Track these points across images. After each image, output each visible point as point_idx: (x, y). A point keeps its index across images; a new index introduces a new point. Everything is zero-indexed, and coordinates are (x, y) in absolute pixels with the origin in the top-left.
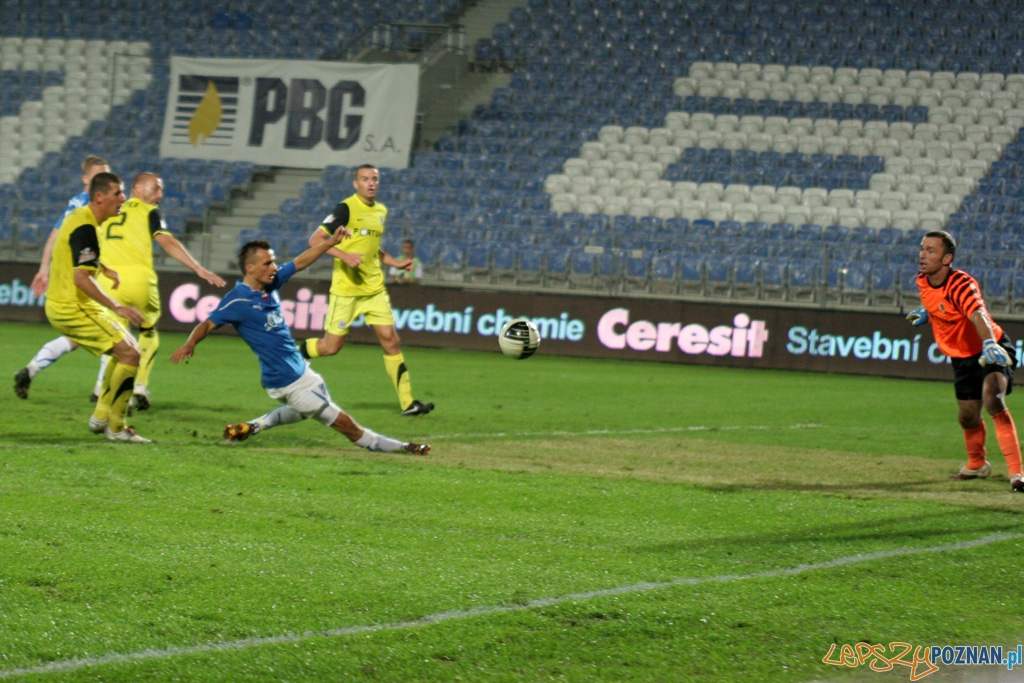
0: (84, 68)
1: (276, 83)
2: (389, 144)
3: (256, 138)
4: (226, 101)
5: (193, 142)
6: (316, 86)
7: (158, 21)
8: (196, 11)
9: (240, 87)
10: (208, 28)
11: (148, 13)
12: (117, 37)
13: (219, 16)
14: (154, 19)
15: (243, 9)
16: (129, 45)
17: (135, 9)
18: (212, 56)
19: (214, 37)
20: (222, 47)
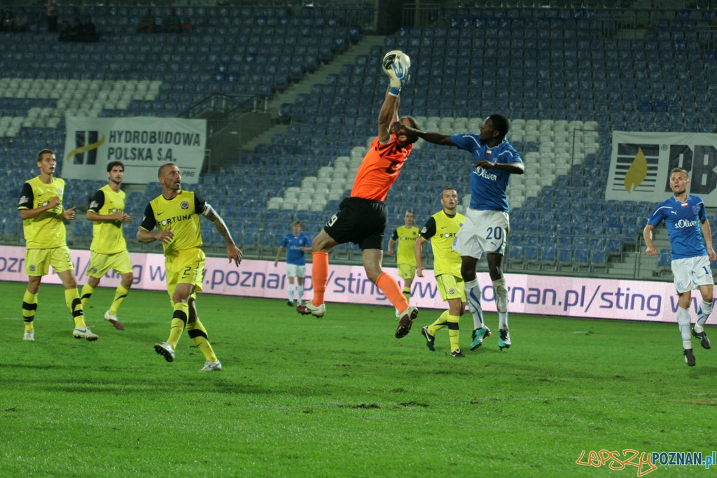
0: (552, 140)
1: (685, 149)
4: (649, 161)
5: (628, 189)
6: (712, 150)
7: (603, 107)
8: (630, 100)
9: (661, 151)
10: (638, 111)
11: (597, 102)
12: (575, 118)
13: (646, 103)
14: (600, 105)
15: (661, 98)
16: (584, 123)
17: (587, 99)
18: (640, 130)
19: (642, 118)
20: (648, 124)
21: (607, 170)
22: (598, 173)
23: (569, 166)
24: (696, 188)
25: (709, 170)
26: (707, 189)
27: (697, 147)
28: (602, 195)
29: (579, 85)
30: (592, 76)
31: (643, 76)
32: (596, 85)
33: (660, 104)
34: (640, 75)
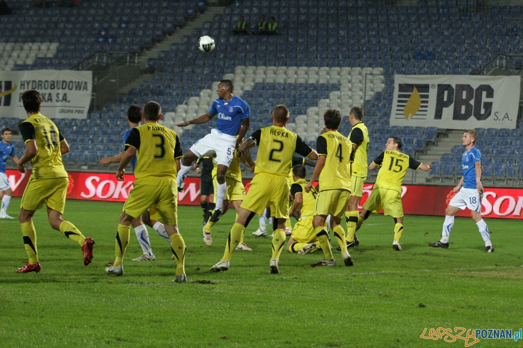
0: (350, 82)
1: (448, 87)
2: (506, 116)
3: (438, 115)
4: (422, 96)
5: (406, 118)
6: (468, 88)
7: (387, 57)
8: (407, 51)
9: (430, 89)
10: (413, 60)
11: (382, 53)
12: (366, 65)
13: (419, 54)
14: (385, 56)
15: (431, 50)
16: (373, 69)
17: (375, 51)
18: (415, 74)
19: (416, 64)
20: (420, 69)
21: (391, 104)
22: (384, 106)
23: (362, 101)
24: (457, 116)
25: (466, 102)
26: (465, 117)
27: (457, 85)
28: (387, 123)
29: (369, 41)
30: (379, 34)
31: (416, 33)
32: (382, 40)
33: (430, 54)
34: (414, 33)
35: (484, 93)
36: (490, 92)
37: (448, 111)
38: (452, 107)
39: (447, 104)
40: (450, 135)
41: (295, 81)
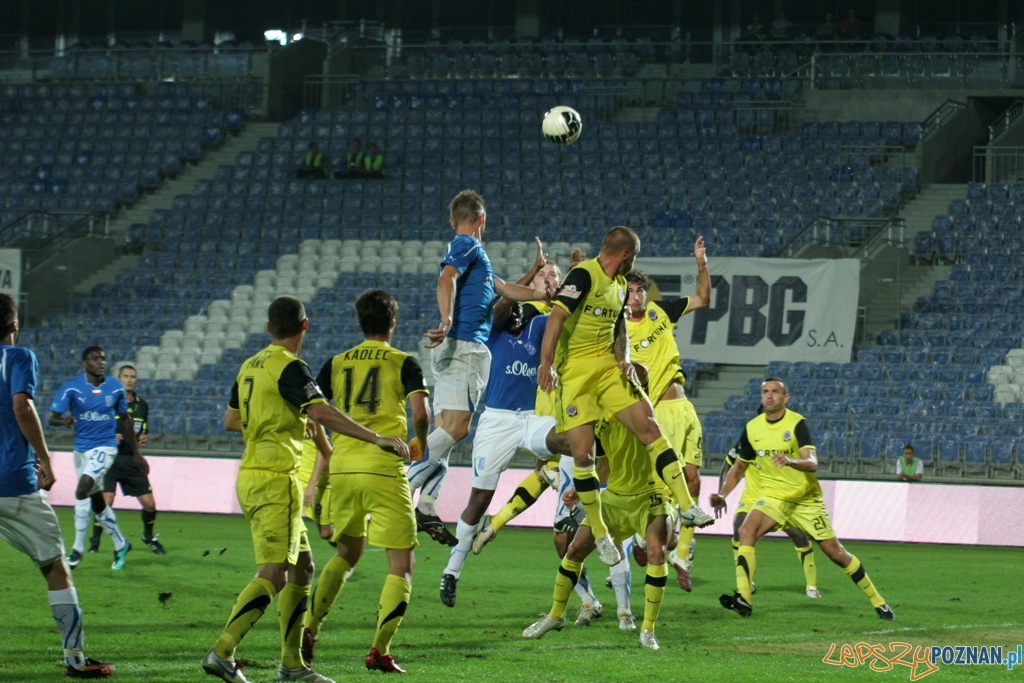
1: (719, 281)
2: (832, 338)
3: (699, 336)
6: (758, 282)
7: (597, 221)
8: (638, 210)
9: (684, 285)
10: (648, 228)
11: (589, 215)
12: (558, 238)
13: (660, 215)
14: (594, 219)
15: (684, 207)
16: (571, 245)
17: (575, 211)
18: (653, 255)
19: (656, 236)
20: (664, 246)
24: (735, 338)
25: (754, 311)
26: (752, 340)
27: (735, 277)
29: (563, 191)
30: (581, 178)
31: (655, 176)
32: (588, 189)
33: (682, 215)
34: (651, 174)
35: (789, 293)
36: (800, 291)
37: (718, 329)
38: (726, 319)
39: (715, 315)
40: (722, 375)
41: (419, 270)
